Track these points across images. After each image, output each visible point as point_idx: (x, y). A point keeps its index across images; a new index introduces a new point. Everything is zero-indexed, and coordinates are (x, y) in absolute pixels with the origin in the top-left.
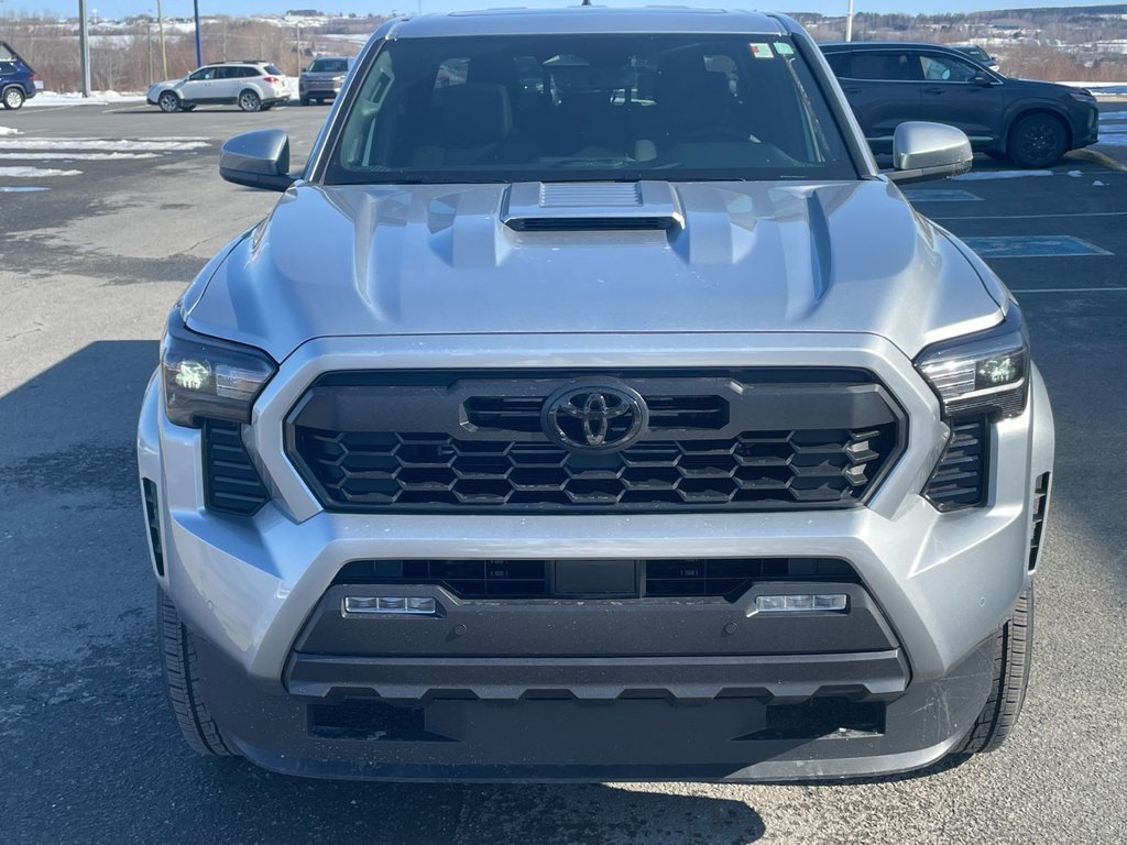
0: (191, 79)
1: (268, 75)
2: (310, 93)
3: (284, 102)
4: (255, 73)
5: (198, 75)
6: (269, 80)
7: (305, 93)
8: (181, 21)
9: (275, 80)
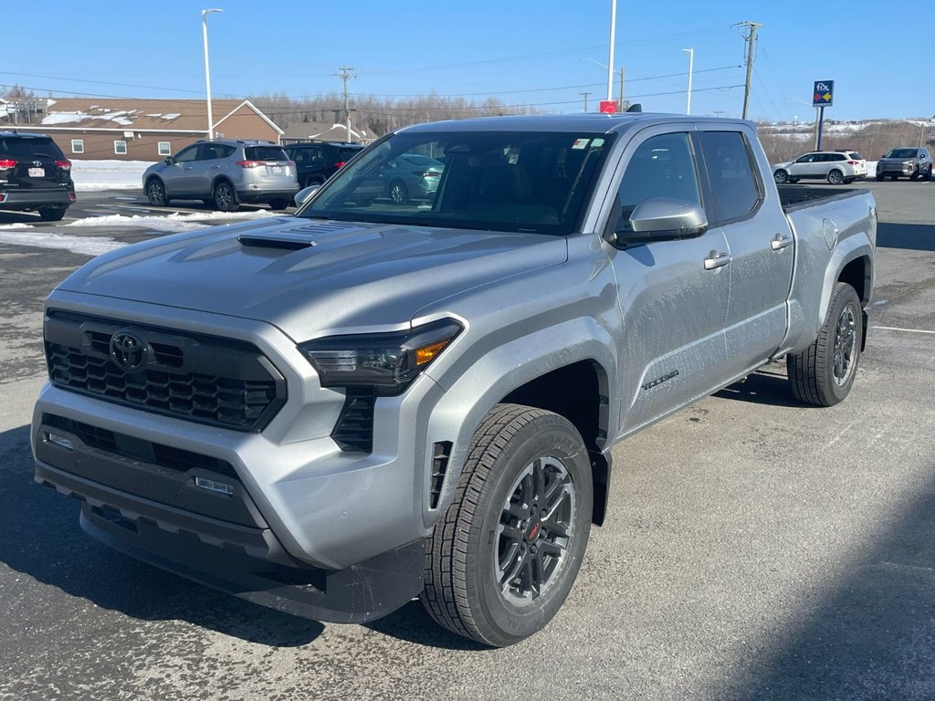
0: (797, 162)
1: (851, 160)
2: (884, 172)
3: (861, 178)
4: (843, 158)
5: (804, 159)
6: (851, 163)
7: (880, 173)
8: (854, 123)
9: (857, 163)
